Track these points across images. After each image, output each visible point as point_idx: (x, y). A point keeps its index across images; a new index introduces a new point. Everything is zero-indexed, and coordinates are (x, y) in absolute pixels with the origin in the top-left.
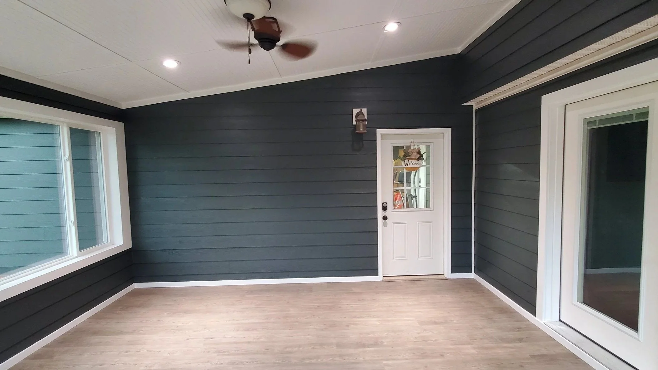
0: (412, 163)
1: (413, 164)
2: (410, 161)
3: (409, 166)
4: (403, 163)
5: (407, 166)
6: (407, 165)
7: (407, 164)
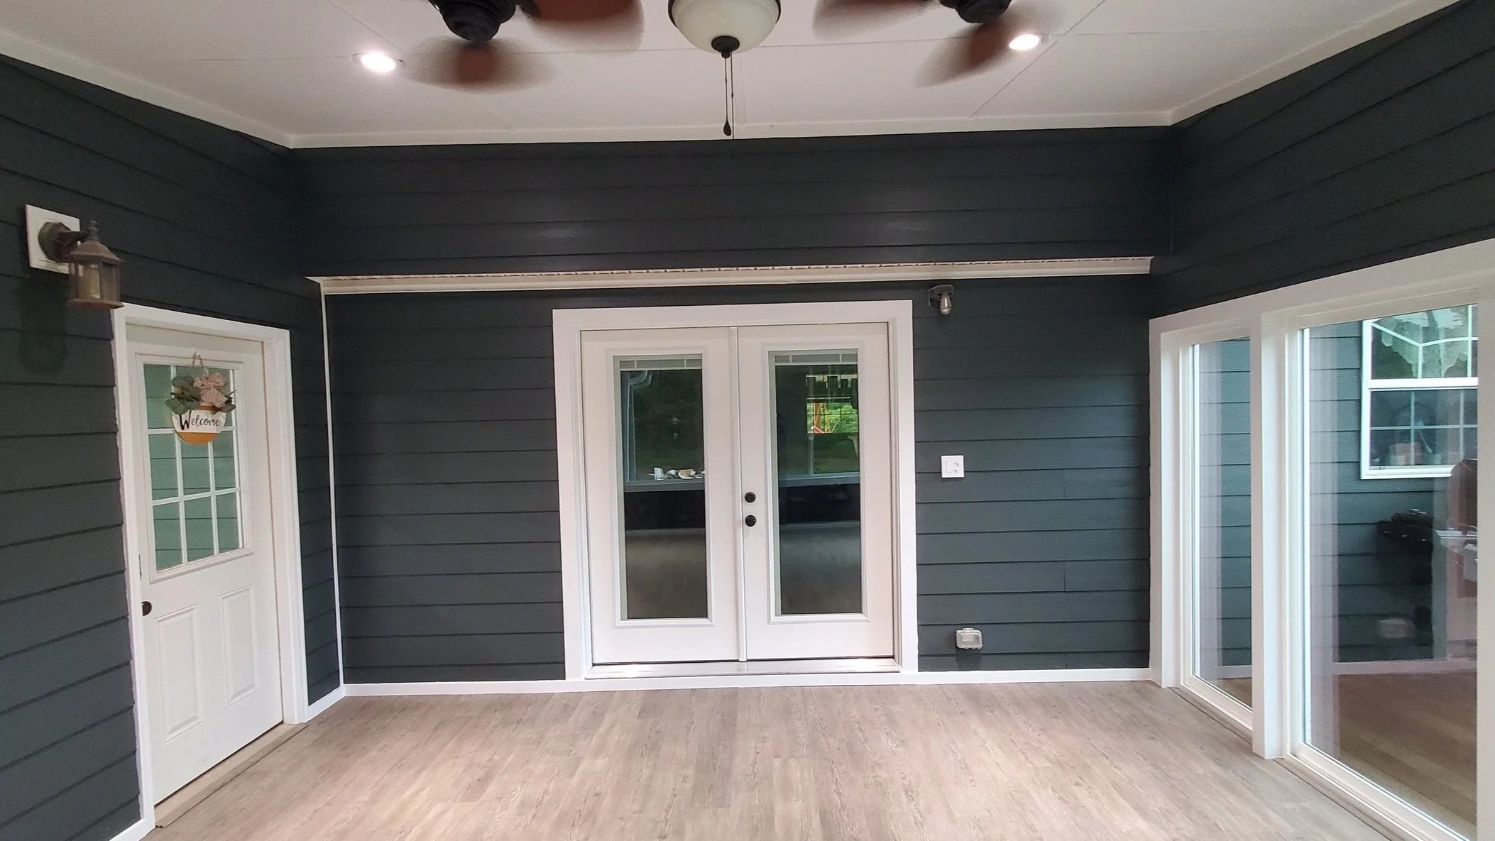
0: (199, 421)
1: (203, 422)
2: (194, 413)
3: (193, 429)
4: (175, 419)
5: (186, 430)
6: (186, 427)
7: (186, 422)
